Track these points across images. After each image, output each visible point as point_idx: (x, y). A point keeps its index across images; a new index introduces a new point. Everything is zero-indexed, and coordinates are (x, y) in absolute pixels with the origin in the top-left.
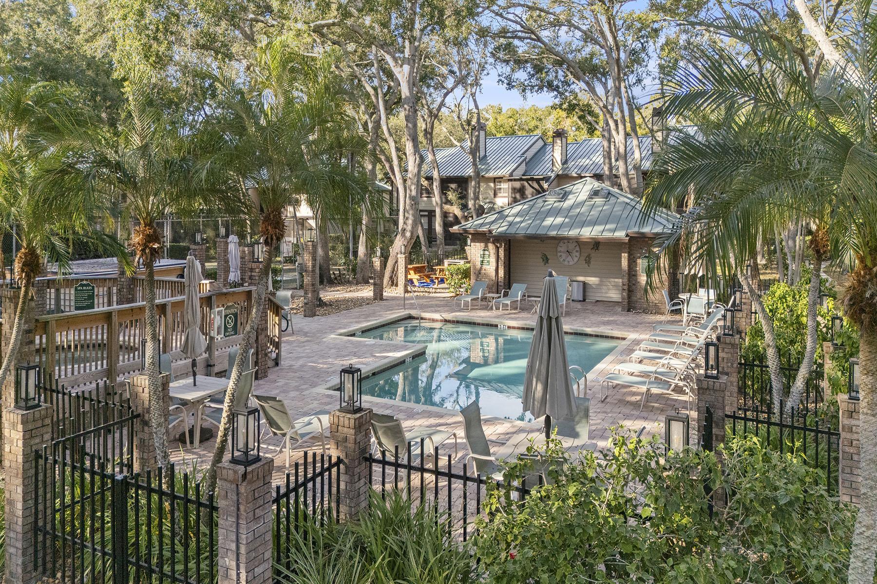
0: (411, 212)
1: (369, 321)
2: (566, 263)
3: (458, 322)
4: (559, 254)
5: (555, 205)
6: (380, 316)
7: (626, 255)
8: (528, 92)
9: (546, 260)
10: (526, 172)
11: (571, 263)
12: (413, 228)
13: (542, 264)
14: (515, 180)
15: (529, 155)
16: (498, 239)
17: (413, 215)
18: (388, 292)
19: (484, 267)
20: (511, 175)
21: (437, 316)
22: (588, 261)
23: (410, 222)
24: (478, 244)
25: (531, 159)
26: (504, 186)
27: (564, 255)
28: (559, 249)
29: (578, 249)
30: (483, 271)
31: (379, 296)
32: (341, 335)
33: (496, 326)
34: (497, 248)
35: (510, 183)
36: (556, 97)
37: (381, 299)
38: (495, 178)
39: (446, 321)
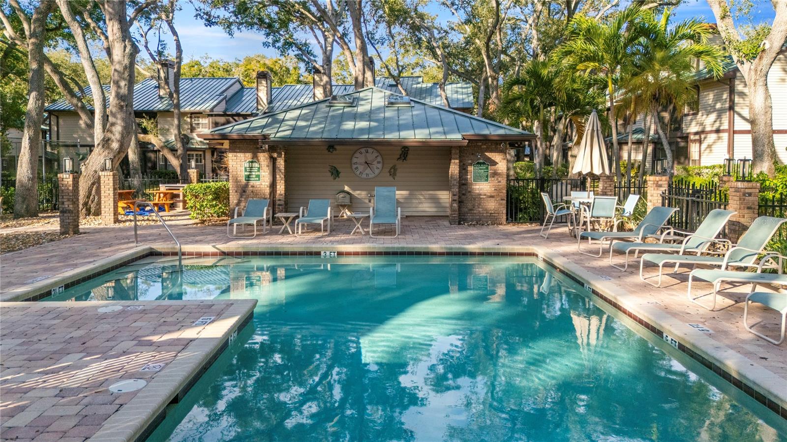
0: (119, 116)
1: (76, 266)
2: (364, 176)
3: (246, 254)
4: (354, 166)
5: (346, 110)
6: (92, 255)
7: (457, 161)
8: (234, 28)
9: (335, 173)
10: (226, 110)
11: (371, 176)
12: (123, 137)
13: (331, 178)
14: (216, 115)
15: (229, 93)
16: (274, 147)
17: (123, 120)
18: (87, 223)
19: (251, 183)
20: (212, 110)
21: (208, 248)
22: (393, 172)
23: (118, 129)
24: (241, 155)
25: (230, 99)
26: (204, 121)
27: (361, 168)
28: (355, 160)
29: (379, 159)
30: (250, 188)
31: (70, 227)
32: (16, 299)
33: (318, 254)
34: (273, 161)
35: (211, 118)
36: (268, 35)
37: (76, 231)
38: (192, 113)
39: (224, 254)
